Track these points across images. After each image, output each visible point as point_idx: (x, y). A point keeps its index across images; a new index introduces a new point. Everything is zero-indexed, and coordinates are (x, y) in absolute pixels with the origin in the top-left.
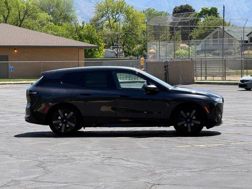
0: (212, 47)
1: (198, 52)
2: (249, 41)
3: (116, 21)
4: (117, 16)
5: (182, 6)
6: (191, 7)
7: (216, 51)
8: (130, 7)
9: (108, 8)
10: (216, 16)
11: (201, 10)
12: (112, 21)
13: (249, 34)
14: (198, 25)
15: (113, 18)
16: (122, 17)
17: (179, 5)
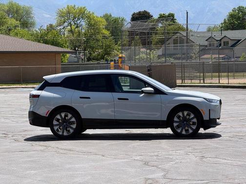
0: (172, 52)
1: (159, 57)
2: (208, 46)
3: (77, 27)
4: (78, 22)
5: (140, 12)
6: (149, 13)
7: (176, 56)
8: (91, 13)
9: (69, 14)
10: (173, 22)
11: (159, 16)
12: (73, 27)
13: (208, 39)
14: (157, 30)
15: (75, 24)
16: (83, 23)
17: (136, 11)
